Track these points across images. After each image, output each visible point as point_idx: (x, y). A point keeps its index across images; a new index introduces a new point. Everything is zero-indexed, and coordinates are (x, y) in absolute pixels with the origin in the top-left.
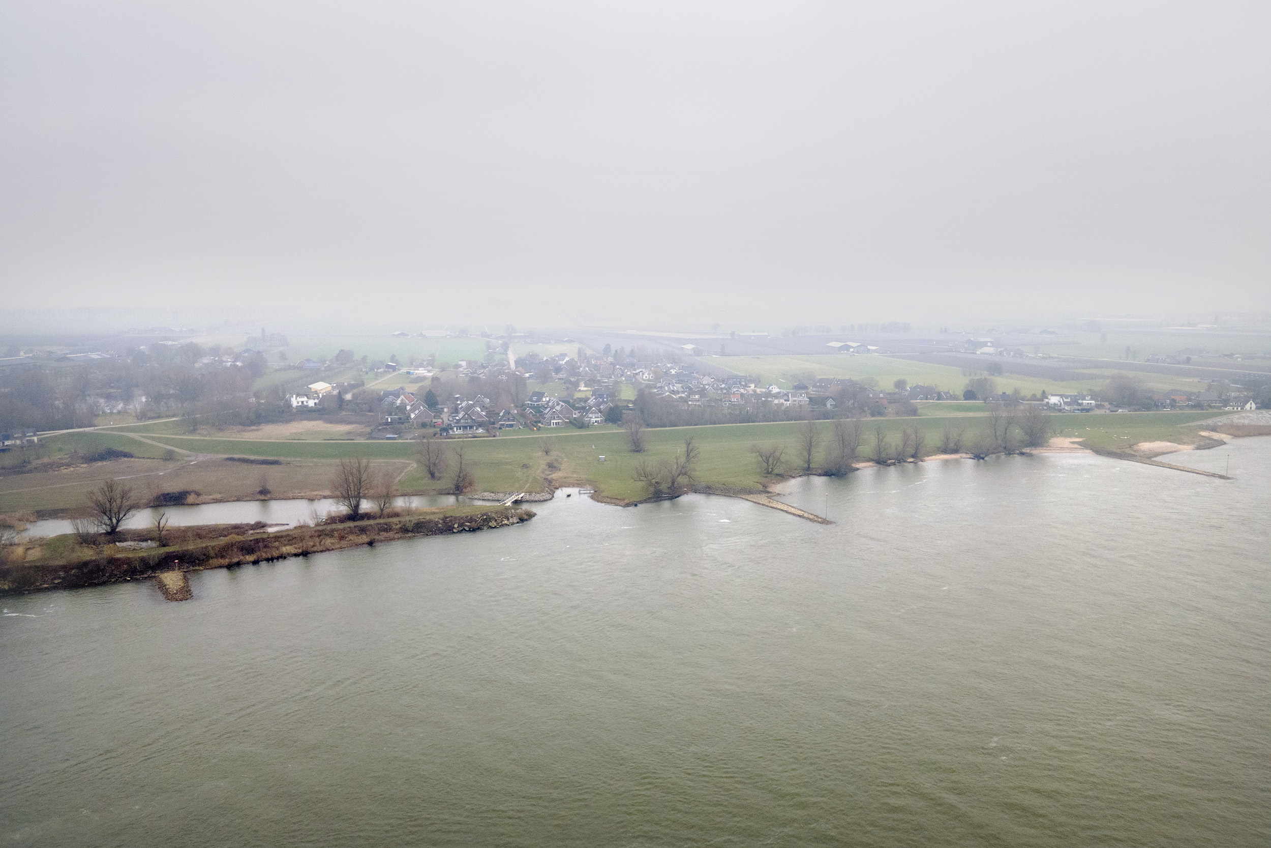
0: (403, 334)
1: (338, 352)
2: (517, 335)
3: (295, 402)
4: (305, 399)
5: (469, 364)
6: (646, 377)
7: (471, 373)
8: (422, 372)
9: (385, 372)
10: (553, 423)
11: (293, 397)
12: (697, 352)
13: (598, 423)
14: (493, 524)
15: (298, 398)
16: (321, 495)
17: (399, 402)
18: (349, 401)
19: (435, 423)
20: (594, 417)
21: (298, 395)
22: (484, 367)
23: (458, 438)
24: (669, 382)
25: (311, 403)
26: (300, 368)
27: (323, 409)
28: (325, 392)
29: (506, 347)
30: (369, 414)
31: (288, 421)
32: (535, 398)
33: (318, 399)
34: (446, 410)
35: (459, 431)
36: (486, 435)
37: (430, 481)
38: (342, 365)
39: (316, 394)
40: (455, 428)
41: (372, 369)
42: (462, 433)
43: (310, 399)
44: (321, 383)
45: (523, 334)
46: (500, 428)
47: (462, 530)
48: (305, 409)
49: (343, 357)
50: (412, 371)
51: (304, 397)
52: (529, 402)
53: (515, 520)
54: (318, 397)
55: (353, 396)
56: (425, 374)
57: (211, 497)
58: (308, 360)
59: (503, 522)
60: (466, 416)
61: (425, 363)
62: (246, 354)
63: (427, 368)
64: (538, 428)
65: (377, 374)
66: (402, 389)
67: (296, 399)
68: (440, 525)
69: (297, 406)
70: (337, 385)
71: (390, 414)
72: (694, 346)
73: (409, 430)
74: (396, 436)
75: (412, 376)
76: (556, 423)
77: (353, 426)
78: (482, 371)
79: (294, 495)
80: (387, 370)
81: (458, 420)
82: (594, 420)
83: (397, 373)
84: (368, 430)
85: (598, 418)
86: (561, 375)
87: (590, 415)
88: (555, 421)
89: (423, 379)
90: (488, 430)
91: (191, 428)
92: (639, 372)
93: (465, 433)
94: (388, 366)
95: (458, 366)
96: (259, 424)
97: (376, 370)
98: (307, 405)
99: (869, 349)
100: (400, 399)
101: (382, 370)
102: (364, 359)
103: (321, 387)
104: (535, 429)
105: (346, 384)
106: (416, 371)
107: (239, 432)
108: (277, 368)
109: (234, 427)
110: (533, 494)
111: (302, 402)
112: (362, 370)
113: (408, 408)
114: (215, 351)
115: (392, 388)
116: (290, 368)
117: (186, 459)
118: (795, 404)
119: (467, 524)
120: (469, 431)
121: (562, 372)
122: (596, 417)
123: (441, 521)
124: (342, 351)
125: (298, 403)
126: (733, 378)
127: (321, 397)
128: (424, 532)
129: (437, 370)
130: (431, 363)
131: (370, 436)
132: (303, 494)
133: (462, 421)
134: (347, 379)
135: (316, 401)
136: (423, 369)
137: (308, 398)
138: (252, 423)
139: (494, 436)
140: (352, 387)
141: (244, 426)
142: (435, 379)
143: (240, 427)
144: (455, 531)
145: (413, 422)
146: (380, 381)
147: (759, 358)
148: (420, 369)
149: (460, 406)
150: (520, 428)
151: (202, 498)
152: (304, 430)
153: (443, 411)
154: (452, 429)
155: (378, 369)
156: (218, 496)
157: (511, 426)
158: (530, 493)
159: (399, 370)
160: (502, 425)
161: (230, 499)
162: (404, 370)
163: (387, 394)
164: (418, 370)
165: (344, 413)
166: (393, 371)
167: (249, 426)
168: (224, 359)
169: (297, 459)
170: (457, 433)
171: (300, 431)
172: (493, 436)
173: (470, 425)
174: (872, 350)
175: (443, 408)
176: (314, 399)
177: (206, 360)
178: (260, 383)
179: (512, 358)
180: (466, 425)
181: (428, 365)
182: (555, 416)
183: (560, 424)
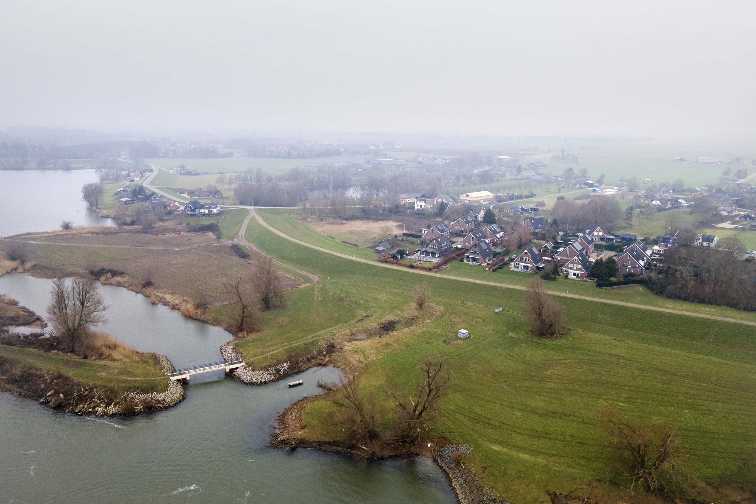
4: (423, 204)
13: (577, 277)
15: (418, 202)
16: (165, 300)
17: (480, 215)
20: (575, 268)
25: (428, 208)
40: (419, 252)
43: (427, 204)
46: (462, 261)
50: (599, 189)
57: (120, 279)
76: (524, 266)
80: (583, 186)
81: (428, 244)
85: (578, 270)
87: (571, 265)
94: (586, 184)
111: (421, 206)
119: (61, 395)
127: (435, 203)
139: (431, 269)
144: (41, 400)
157: (475, 260)
176: (430, 205)
180: (432, 250)
182: (528, 258)
183: (529, 268)
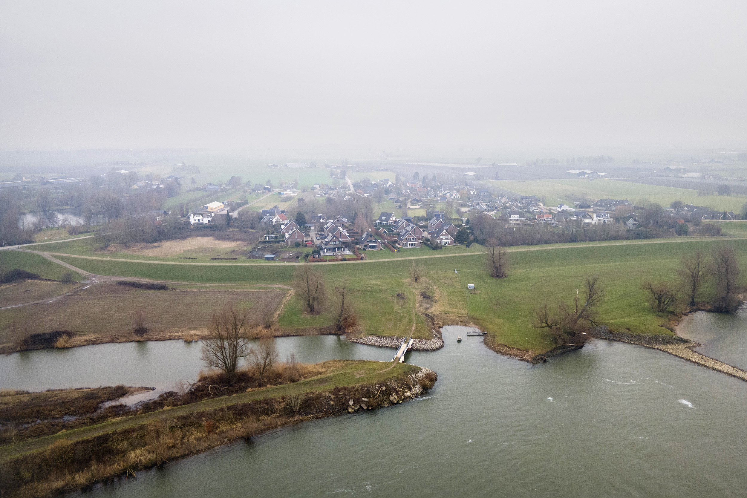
0: (274, 165)
1: (230, 178)
2: (348, 165)
3: (193, 220)
4: (200, 217)
5: (322, 187)
6: (454, 197)
7: (324, 194)
8: (289, 193)
9: (263, 193)
10: (410, 244)
11: (191, 216)
12: (478, 177)
13: (449, 244)
14: (394, 398)
15: (195, 216)
16: (198, 335)
17: (274, 220)
18: (236, 219)
19: (306, 241)
20: (444, 239)
21: (195, 214)
22: (332, 189)
23: (330, 261)
24: (478, 202)
25: (206, 221)
26: (204, 189)
27: (215, 226)
28: (218, 210)
29: (344, 174)
30: (251, 230)
31: (184, 238)
32: (383, 218)
33: (211, 217)
34: (313, 228)
35: (328, 252)
36: (354, 257)
37: (309, 316)
38: (234, 187)
39: (210, 213)
40: (325, 249)
41: (254, 191)
42: (332, 254)
43: (204, 217)
44: (216, 202)
45: (352, 165)
46: (364, 250)
47: (358, 410)
48: (201, 226)
49: (234, 182)
50: (282, 192)
51: (200, 216)
52: (378, 221)
53: (417, 389)
54: (211, 216)
55: (239, 214)
56: (292, 194)
57: (84, 338)
58: (210, 184)
59: (405, 394)
60: (335, 238)
61: (291, 186)
62: (170, 179)
63: (292, 190)
64: (398, 249)
65: (257, 195)
66: (276, 207)
67: (194, 217)
68: (332, 403)
69: (194, 223)
70: (228, 204)
71: (268, 233)
72: (475, 173)
73: (285, 249)
74: (273, 256)
75: (282, 196)
76: (412, 244)
77: (238, 243)
78: (332, 192)
79: (172, 334)
80: (264, 191)
81: (327, 242)
82: (444, 242)
83: (272, 193)
84: (250, 248)
85: (448, 239)
86: (391, 196)
87: (441, 237)
88: (411, 243)
89: (290, 198)
90: (354, 252)
91: (103, 245)
92: (447, 193)
93: (334, 254)
94: (265, 189)
95: (313, 188)
96: (160, 240)
97: (257, 191)
98: (203, 223)
99: (599, 175)
100: (276, 218)
101: (261, 191)
102: (249, 183)
103: (215, 206)
104: (396, 250)
105: (235, 202)
106: (285, 192)
107: (142, 248)
108: (189, 189)
109: (139, 244)
110: (424, 341)
111: (199, 220)
112: (247, 191)
113: (283, 227)
114: (149, 177)
115: (269, 207)
116: (197, 189)
117: (82, 282)
118: (601, 223)
119: (363, 399)
120: (338, 253)
121: (392, 194)
122: (446, 239)
123: (333, 397)
124: (233, 177)
125: (195, 221)
126: (525, 199)
127: (213, 215)
128: (313, 414)
129: (300, 191)
130: (295, 186)
131: (251, 256)
132: (180, 334)
133: (331, 243)
134: (235, 199)
135: (210, 219)
136: (290, 190)
137: (203, 217)
138: (155, 240)
139: (362, 259)
140: (239, 205)
141: (147, 242)
142: (301, 200)
143: (145, 244)
144: (350, 410)
145: (288, 242)
146: (260, 199)
147: (524, 181)
148: (287, 190)
149: (325, 226)
150: (381, 249)
151: (75, 339)
152: (196, 247)
153: (311, 229)
154: (322, 249)
155: (258, 190)
156: (92, 337)
157: (373, 247)
158: (420, 339)
159: (273, 191)
160: (366, 246)
161: (104, 341)
162: (276, 191)
163: (265, 213)
164: (286, 191)
165: (231, 229)
166: (269, 192)
167: (151, 242)
168: (154, 183)
169: (184, 283)
170: (327, 254)
171: (193, 248)
172: (360, 258)
173: (338, 246)
174: (602, 175)
175: (310, 227)
176: (208, 218)
177: (140, 184)
178: (172, 202)
179: (349, 182)
180: (335, 246)
181: (293, 187)
182: (411, 238)
183: (416, 245)
